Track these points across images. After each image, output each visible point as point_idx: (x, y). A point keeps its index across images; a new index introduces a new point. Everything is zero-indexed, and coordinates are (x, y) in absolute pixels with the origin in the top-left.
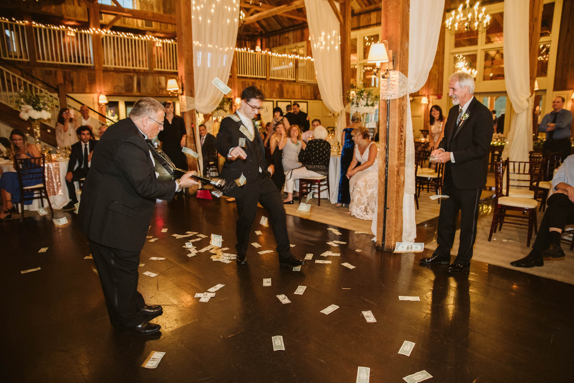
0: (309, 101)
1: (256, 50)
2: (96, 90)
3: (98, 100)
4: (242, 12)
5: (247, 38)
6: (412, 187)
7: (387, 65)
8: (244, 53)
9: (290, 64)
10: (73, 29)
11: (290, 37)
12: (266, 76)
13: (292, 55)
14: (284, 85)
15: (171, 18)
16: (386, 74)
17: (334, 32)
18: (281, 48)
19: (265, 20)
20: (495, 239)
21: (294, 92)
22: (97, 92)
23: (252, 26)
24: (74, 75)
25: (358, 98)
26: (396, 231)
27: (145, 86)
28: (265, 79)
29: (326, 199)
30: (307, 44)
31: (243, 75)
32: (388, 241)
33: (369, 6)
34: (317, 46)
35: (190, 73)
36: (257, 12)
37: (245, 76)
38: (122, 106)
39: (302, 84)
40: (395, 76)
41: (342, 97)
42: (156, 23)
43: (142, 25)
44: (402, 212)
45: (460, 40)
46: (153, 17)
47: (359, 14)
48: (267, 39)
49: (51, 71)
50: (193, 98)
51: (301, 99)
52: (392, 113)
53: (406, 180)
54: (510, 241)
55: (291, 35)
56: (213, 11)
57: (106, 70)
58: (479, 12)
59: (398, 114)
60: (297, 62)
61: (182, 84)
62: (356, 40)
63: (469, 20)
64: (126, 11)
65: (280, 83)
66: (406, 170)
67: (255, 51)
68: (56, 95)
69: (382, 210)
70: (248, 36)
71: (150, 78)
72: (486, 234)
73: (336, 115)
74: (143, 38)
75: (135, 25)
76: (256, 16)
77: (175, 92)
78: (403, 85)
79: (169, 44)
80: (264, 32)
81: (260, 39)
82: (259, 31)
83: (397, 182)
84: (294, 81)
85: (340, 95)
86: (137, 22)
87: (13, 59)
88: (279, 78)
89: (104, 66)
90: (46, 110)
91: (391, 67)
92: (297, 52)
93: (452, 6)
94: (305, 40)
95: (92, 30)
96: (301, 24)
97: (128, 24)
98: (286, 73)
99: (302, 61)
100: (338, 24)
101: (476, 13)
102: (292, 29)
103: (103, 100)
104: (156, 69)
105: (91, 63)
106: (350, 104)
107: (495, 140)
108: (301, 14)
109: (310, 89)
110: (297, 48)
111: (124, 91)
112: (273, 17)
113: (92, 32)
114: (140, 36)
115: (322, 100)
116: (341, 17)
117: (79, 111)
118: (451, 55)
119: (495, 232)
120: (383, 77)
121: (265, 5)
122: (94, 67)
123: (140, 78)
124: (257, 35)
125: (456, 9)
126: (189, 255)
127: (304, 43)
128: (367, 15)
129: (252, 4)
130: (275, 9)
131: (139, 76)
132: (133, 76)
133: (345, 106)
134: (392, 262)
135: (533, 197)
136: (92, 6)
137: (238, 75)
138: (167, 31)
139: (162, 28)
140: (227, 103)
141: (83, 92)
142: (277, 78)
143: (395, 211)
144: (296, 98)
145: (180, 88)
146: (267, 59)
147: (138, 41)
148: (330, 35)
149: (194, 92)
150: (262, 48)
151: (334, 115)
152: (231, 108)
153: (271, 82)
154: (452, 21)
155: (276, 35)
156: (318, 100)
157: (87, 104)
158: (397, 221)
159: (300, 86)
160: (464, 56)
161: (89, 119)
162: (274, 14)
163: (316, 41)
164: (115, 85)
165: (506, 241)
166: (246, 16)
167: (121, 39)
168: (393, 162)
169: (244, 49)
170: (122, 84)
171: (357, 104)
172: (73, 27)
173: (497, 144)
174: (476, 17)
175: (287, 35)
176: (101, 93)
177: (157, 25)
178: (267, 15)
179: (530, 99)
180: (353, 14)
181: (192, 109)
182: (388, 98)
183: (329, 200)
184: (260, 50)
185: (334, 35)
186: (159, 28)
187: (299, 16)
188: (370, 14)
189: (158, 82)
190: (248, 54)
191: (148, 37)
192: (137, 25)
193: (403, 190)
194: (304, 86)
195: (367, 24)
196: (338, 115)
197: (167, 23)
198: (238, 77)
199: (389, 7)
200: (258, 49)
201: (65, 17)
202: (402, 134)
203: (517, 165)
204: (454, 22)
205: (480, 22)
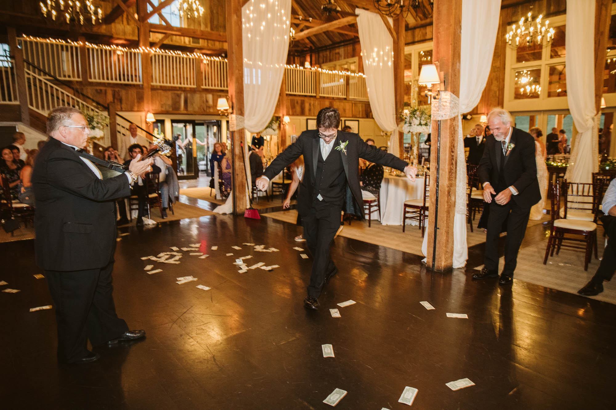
0: (359, 119)
1: (306, 66)
2: (144, 108)
3: (146, 118)
4: (292, 29)
5: (296, 54)
6: (463, 208)
7: (438, 86)
8: (293, 70)
9: (340, 80)
10: (123, 48)
11: (341, 53)
12: (316, 93)
13: (343, 72)
14: (334, 103)
15: (220, 35)
16: (437, 95)
17: (387, 48)
18: (331, 64)
19: (315, 35)
20: (551, 263)
21: (345, 110)
22: (145, 111)
23: (301, 42)
24: (123, 93)
25: (410, 117)
26: (447, 252)
27: (192, 104)
28: (315, 97)
29: (377, 220)
30: (359, 59)
31: (292, 93)
32: (438, 261)
33: (424, 19)
34: (369, 63)
35: (240, 92)
36: (308, 28)
37: (294, 93)
38: (168, 124)
39: (353, 102)
40: (445, 97)
41: (395, 116)
42: (203, 40)
43: (190, 42)
44: (453, 232)
45: (522, 54)
46: (202, 35)
47: (415, 28)
48: (317, 55)
49: (101, 90)
50: (242, 117)
51: (352, 117)
52: (442, 133)
53: (457, 201)
54: (567, 265)
55: (341, 51)
56: (262, 28)
57: (153, 89)
58: (543, 25)
59: (448, 134)
60: (348, 79)
61: (232, 103)
62: (410, 55)
63: (531, 34)
64: (175, 29)
65: (330, 100)
66: (457, 190)
67: (304, 68)
68: (105, 114)
69: (433, 231)
70: (296, 51)
71: (197, 96)
72: (542, 257)
73: (389, 134)
74: (191, 56)
75: (183, 43)
76: (306, 32)
77: (225, 112)
78: (455, 106)
79: (217, 62)
80: (313, 48)
81: (309, 54)
82: (309, 46)
83: (448, 202)
84: (345, 99)
85: (393, 114)
86: (184, 39)
87: (67, 79)
88: (329, 96)
89: (152, 84)
90: (99, 128)
91: (443, 88)
92: (349, 68)
93: (514, 19)
94: (357, 56)
95: (142, 49)
96: (352, 39)
97: (175, 41)
98: (336, 90)
99: (354, 78)
100: (391, 40)
101: (539, 26)
102: (343, 44)
103: (151, 118)
104: (204, 87)
105: (139, 81)
106: (402, 123)
107: (559, 161)
108: (352, 28)
109: (362, 107)
110: (348, 64)
111: (171, 109)
112: (324, 33)
113: (142, 51)
114: (188, 53)
115: (373, 118)
116: (394, 33)
117: (127, 129)
118: (513, 70)
119: (552, 255)
120: (435, 98)
121: (316, 20)
122: (143, 85)
123: (187, 96)
124: (306, 51)
125: (516, 22)
126: (240, 272)
127: (356, 59)
128: (422, 29)
129: (302, 19)
130: (326, 25)
131: (187, 94)
132: (181, 94)
133: (398, 125)
134: (442, 282)
135: (593, 220)
136: (143, 26)
137: (287, 92)
138: (214, 48)
139: (210, 45)
140: (276, 122)
141: (131, 110)
142: (327, 96)
143: (445, 232)
144: (347, 116)
145: (230, 107)
146: (317, 76)
147: (186, 59)
148: (383, 52)
149: (244, 111)
150: (311, 65)
151: (386, 134)
152: (279, 127)
153: (320, 100)
154: (513, 36)
155: (326, 50)
156: (370, 118)
157: (136, 122)
158: (447, 241)
159: (351, 104)
160: (528, 71)
161: (137, 137)
162: (324, 30)
163: (368, 57)
164: (162, 103)
165: (562, 264)
166: (296, 33)
167: (169, 57)
168: (444, 182)
169: (293, 65)
170: (170, 102)
171: (410, 123)
172: (123, 46)
173: (562, 165)
174: (539, 31)
175: (337, 51)
176: (148, 111)
177: (204, 42)
178: (317, 31)
179: (596, 118)
180: (407, 28)
181: (241, 128)
182: (439, 119)
183: (380, 221)
184: (310, 67)
185: (387, 50)
186: (206, 45)
187: (350, 31)
188: (426, 29)
189: (205, 100)
190: (298, 71)
191: (196, 55)
192: (185, 42)
193: (454, 210)
194: (354, 103)
195: (422, 38)
196: (391, 134)
197: (214, 40)
198: (287, 95)
199: (441, 28)
200: (307, 65)
201: (115, 36)
202: (453, 154)
203: (581, 187)
204: (515, 35)
205: (543, 36)
